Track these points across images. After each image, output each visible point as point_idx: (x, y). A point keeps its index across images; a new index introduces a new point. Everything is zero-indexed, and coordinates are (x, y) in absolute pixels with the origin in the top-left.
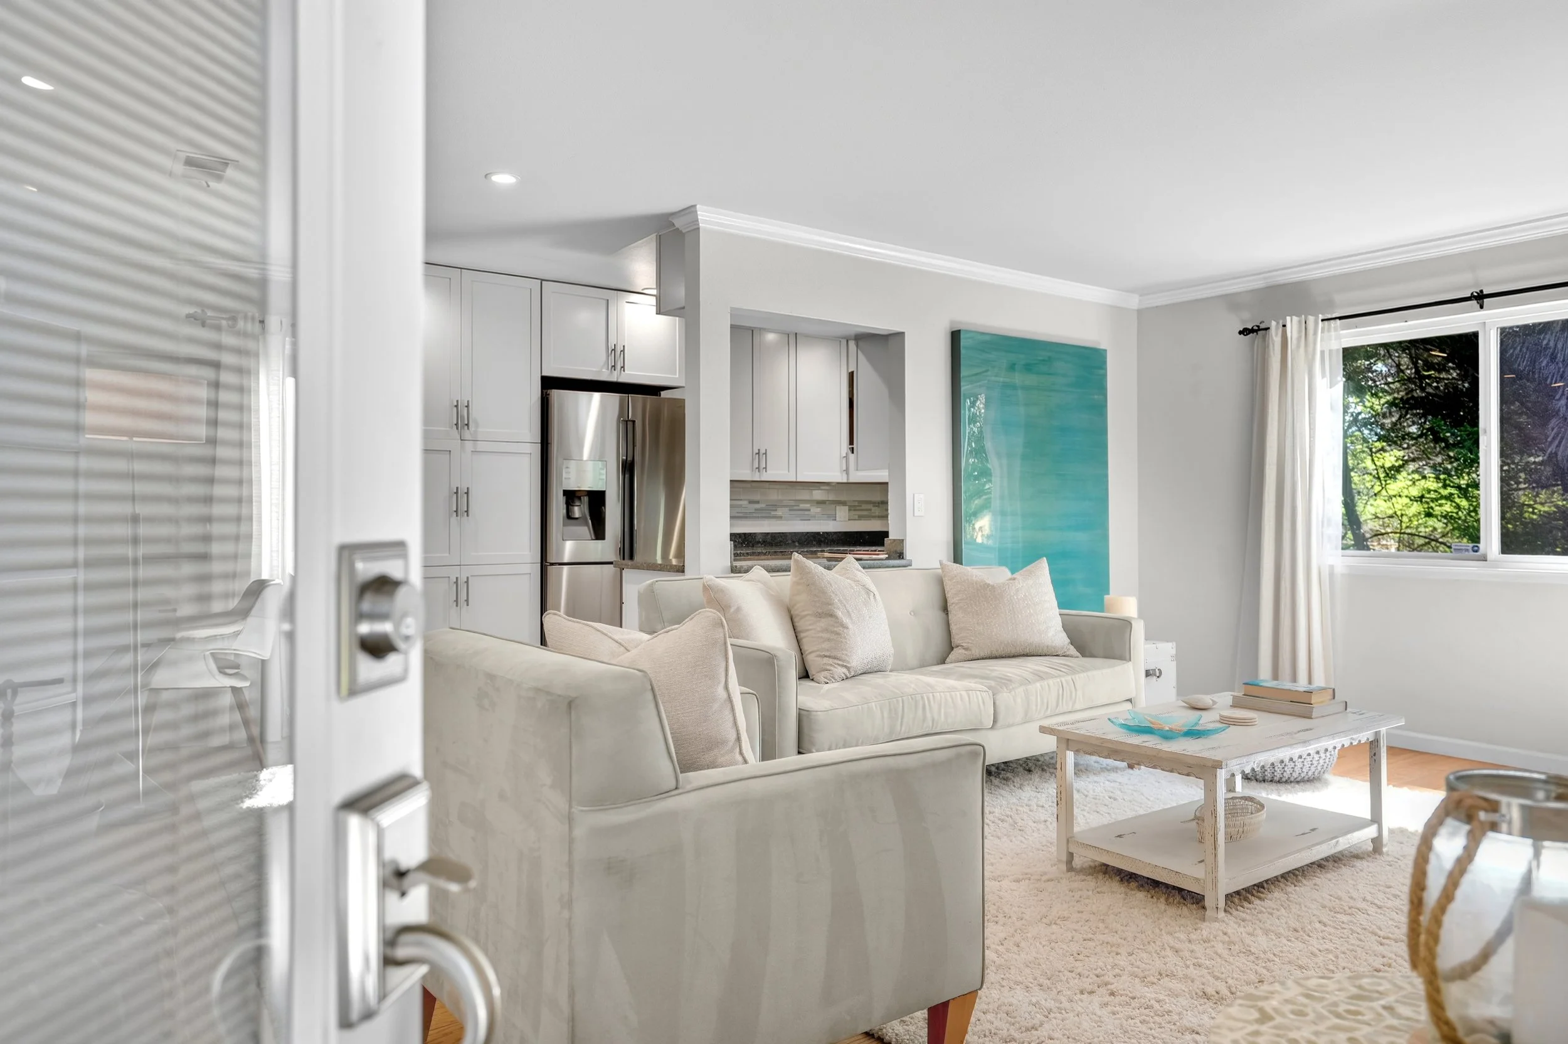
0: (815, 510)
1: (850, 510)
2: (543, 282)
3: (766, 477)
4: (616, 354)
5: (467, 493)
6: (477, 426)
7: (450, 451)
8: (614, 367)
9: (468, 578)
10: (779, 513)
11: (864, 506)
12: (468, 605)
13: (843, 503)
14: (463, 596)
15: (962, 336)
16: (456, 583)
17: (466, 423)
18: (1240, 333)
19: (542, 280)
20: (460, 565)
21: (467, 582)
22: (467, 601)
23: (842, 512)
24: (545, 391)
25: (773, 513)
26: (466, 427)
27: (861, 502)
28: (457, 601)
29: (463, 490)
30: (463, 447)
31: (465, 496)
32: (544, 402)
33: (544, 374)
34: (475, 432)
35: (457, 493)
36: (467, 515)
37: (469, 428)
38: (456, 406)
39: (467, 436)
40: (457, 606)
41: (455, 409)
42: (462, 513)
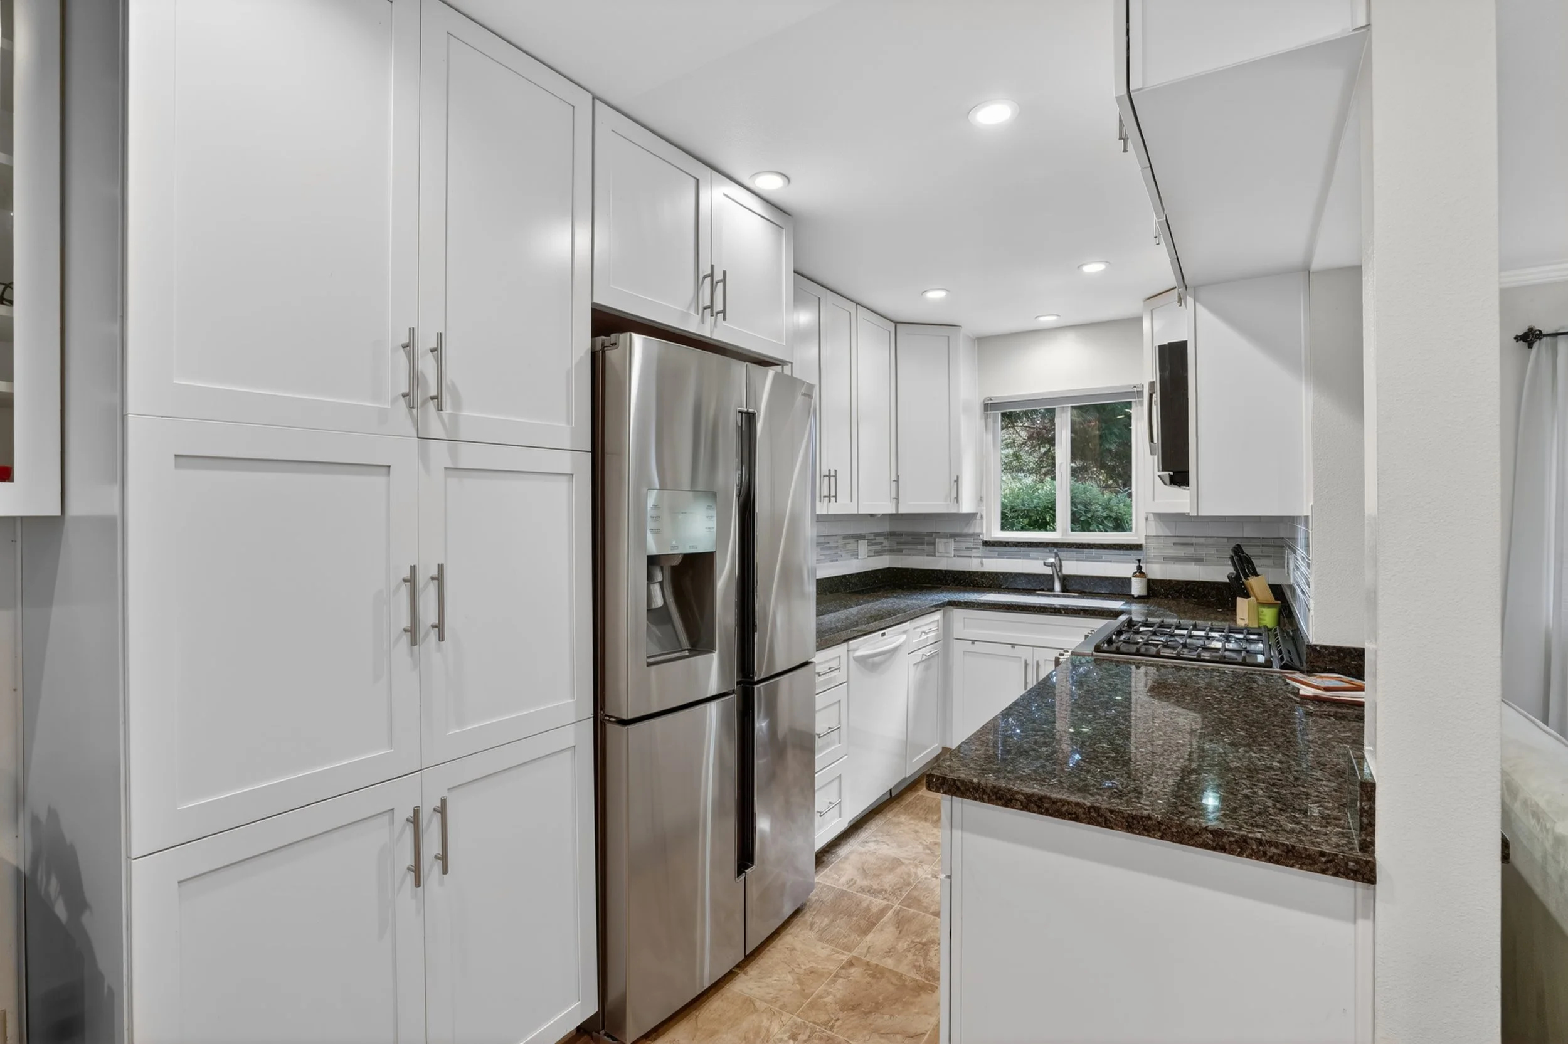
1: (868, 544)
2: (598, 102)
3: (833, 509)
5: (439, 578)
6: (457, 405)
7: (389, 466)
8: (709, 309)
9: (443, 797)
12: (445, 871)
14: (432, 851)
16: (414, 818)
17: (433, 393)
19: (595, 96)
20: (420, 770)
21: (442, 810)
22: (443, 858)
24: (601, 339)
26: (432, 405)
28: (416, 869)
29: (428, 571)
30: (424, 456)
31: (433, 588)
32: (598, 362)
33: (596, 300)
34: (454, 418)
35: (412, 580)
36: (441, 638)
37: (440, 409)
38: (409, 347)
39: (435, 428)
40: (418, 883)
41: (402, 358)
42: (427, 635)
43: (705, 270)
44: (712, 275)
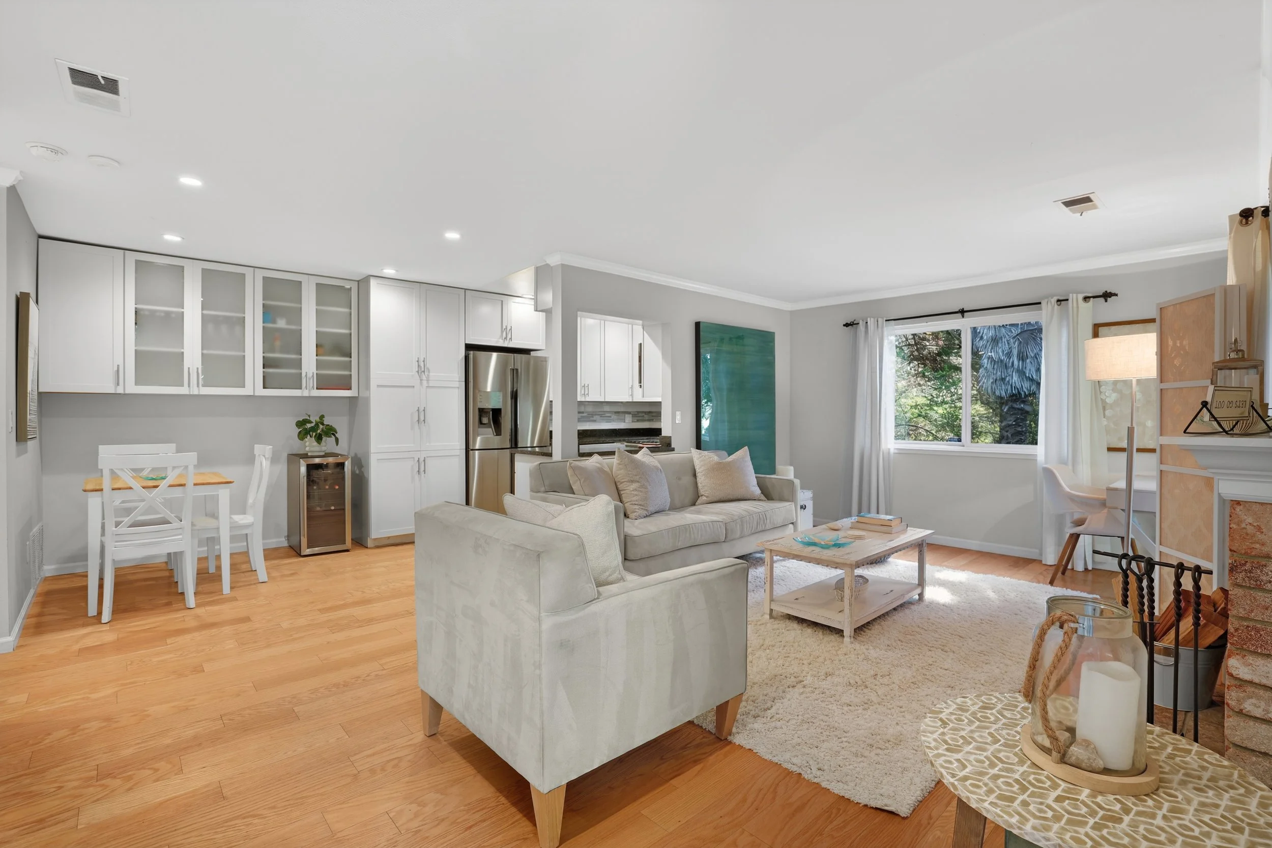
0: (614, 417)
1: (632, 417)
2: (466, 291)
3: (588, 399)
4: (506, 331)
5: (424, 410)
6: (429, 372)
7: (414, 386)
8: (506, 338)
9: (425, 458)
10: (595, 418)
11: (640, 415)
12: (425, 473)
13: (629, 413)
14: (422, 469)
15: (701, 324)
16: (418, 461)
17: (423, 370)
18: (844, 325)
19: (465, 289)
20: (420, 451)
21: (424, 461)
22: (424, 471)
23: (628, 418)
24: (467, 352)
25: (591, 419)
27: (638, 412)
28: (419, 471)
29: (421, 409)
30: (421, 384)
31: (423, 412)
32: (467, 358)
33: (467, 342)
34: (428, 375)
35: (418, 410)
36: (425, 423)
37: (424, 374)
38: (418, 361)
39: (424, 378)
40: (419, 474)
41: (417, 363)
42: (422, 422)
43: (504, 327)
44: (506, 328)
